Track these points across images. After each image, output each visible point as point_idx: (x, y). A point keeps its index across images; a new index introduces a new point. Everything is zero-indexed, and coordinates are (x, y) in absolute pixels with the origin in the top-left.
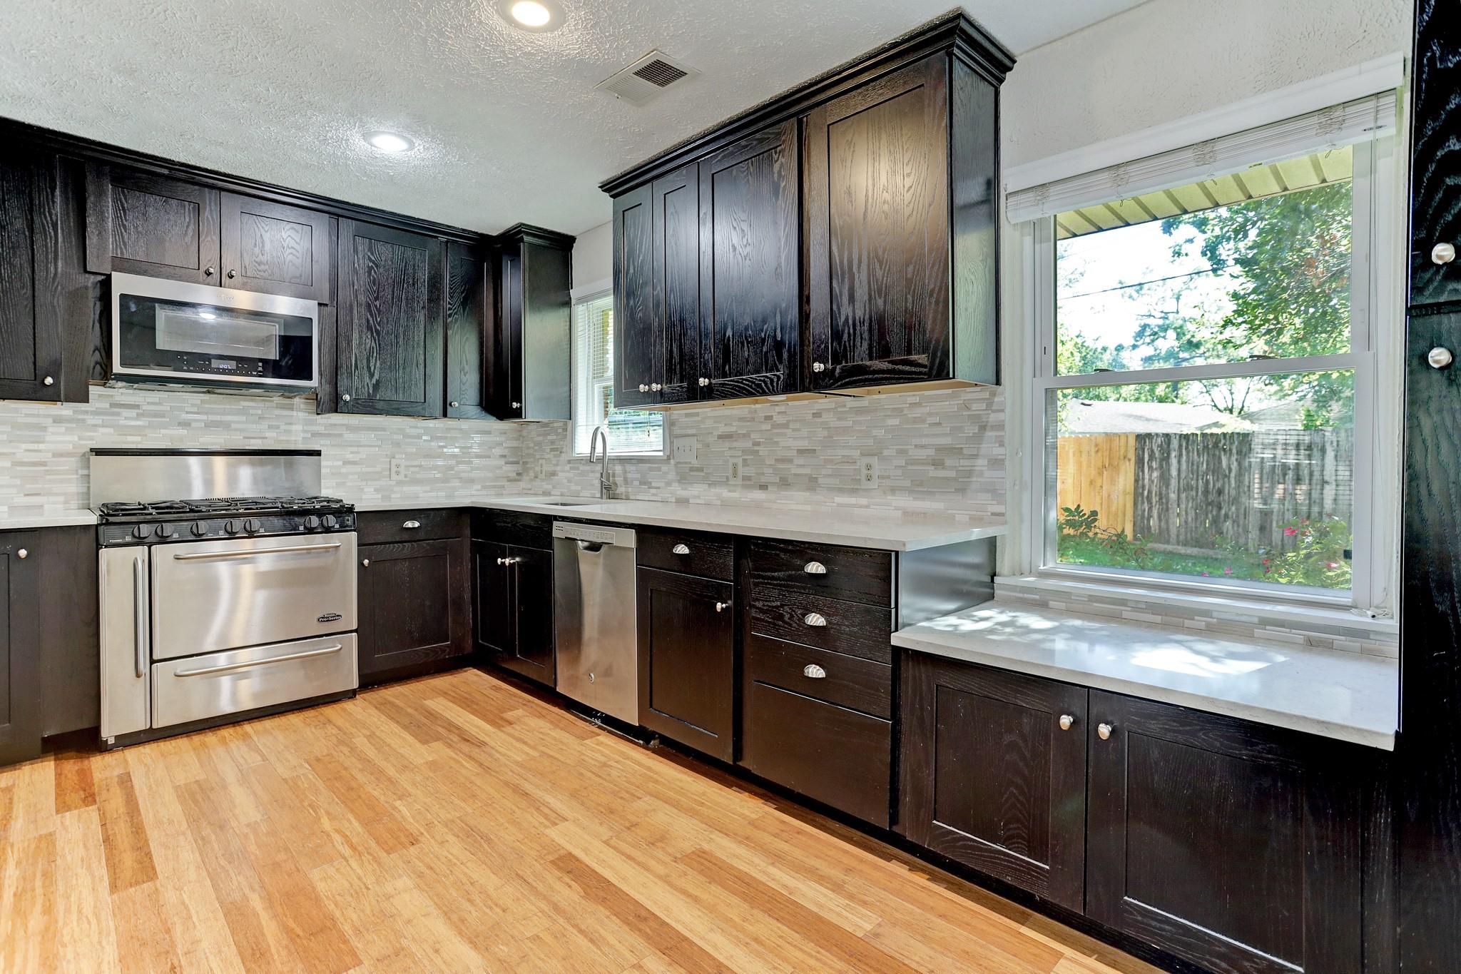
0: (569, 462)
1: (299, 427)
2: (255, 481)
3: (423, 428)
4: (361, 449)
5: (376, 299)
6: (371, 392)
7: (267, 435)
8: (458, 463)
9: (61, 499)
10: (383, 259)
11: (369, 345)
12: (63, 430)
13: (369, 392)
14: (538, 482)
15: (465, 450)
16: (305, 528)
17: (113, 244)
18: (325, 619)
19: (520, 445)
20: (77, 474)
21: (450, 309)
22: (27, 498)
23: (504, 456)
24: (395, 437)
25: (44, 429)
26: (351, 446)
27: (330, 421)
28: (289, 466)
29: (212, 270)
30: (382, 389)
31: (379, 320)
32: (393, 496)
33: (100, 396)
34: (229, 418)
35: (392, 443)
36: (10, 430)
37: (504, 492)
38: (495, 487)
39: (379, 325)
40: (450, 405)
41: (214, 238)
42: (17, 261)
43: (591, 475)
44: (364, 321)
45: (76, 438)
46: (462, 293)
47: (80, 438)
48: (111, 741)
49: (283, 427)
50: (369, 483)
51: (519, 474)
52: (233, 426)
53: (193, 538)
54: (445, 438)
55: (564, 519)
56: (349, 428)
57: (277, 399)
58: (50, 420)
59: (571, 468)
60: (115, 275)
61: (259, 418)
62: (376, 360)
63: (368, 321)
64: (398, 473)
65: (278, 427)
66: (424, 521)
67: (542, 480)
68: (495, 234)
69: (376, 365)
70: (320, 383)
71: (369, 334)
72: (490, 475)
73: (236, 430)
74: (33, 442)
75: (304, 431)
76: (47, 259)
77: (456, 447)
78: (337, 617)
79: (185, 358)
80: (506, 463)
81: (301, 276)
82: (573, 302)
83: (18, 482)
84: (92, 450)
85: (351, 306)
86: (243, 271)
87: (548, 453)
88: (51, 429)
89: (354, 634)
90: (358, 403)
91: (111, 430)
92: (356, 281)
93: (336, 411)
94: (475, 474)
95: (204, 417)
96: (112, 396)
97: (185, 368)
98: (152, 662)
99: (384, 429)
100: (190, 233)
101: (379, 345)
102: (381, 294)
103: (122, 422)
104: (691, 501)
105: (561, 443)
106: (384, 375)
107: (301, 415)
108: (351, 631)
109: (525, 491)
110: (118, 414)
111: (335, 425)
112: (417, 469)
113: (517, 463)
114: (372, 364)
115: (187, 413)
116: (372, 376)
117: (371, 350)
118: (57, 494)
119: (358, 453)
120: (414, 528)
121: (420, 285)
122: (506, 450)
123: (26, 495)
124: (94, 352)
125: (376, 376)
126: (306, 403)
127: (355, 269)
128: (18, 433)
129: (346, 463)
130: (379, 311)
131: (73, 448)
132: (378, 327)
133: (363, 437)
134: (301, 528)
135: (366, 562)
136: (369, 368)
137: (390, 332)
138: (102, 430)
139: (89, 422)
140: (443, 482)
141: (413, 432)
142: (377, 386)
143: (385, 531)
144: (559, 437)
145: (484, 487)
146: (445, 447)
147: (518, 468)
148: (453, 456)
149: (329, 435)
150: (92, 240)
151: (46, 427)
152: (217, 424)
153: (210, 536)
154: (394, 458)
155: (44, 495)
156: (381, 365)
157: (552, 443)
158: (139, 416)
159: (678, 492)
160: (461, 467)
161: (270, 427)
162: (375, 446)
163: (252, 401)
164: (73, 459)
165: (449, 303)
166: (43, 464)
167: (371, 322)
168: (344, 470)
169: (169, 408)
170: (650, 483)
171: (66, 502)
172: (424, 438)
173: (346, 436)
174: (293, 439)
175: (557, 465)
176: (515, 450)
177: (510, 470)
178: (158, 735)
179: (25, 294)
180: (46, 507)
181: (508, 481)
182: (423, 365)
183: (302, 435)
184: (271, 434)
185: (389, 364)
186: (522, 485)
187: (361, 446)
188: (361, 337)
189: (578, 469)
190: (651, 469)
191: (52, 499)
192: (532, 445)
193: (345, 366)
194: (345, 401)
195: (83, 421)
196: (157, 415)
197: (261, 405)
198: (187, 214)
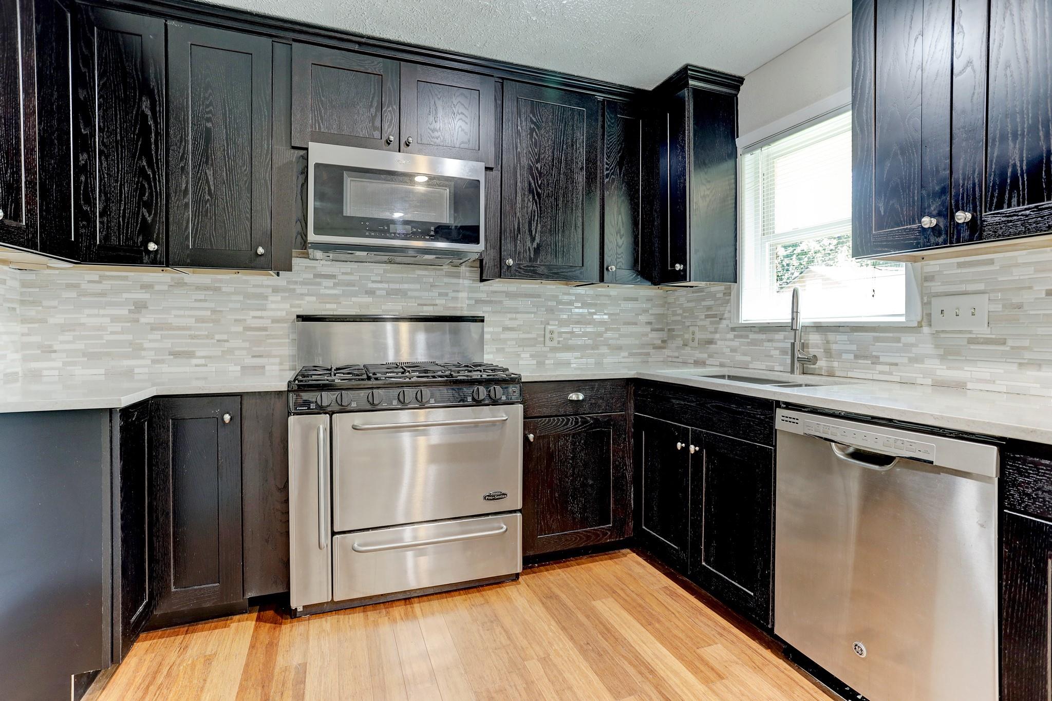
0: (733, 329)
1: (463, 295)
2: (430, 346)
3: (574, 294)
4: (518, 316)
5: (538, 161)
6: (532, 256)
7: (437, 302)
8: (607, 330)
9: (277, 360)
10: (544, 120)
11: (531, 208)
12: (279, 298)
13: (530, 256)
14: (688, 350)
15: (613, 317)
16: (473, 399)
17: (312, 119)
18: (490, 498)
19: (665, 312)
20: (289, 339)
21: (607, 169)
22: (255, 359)
23: (650, 323)
24: (549, 303)
25: (266, 298)
26: (510, 313)
27: (492, 289)
28: (455, 333)
29: (392, 138)
30: (542, 253)
31: (540, 182)
32: (547, 362)
33: (306, 267)
34: (406, 286)
35: (546, 310)
36: (242, 299)
37: (650, 359)
38: (640, 354)
39: (540, 188)
40: (607, 269)
41: (395, 107)
42: (240, 141)
43: (766, 344)
44: (526, 185)
45: (288, 306)
46: (619, 152)
47: (291, 306)
48: (300, 609)
49: (451, 294)
50: (525, 349)
51: (664, 341)
52: (409, 293)
53: (369, 407)
54: (595, 305)
55: (789, 406)
56: (508, 294)
57: (447, 267)
58: (270, 290)
59: (735, 336)
60: (312, 146)
61: (431, 286)
62: (537, 224)
63: (530, 184)
64: (551, 339)
65: (447, 294)
66: (589, 393)
67: (693, 348)
68: (651, 88)
69: (537, 228)
70: (486, 248)
71: (531, 196)
72: (637, 342)
73: (411, 297)
74: (258, 310)
75: (469, 298)
76: (262, 136)
77: (605, 314)
78: (503, 495)
79: (367, 223)
80: (652, 330)
81: (469, 141)
82: (739, 151)
83: (247, 345)
84: (298, 316)
85: (515, 169)
86: (419, 139)
87: (701, 320)
88: (270, 298)
89: (519, 514)
90: (521, 268)
91: (314, 299)
92: (519, 145)
93: (500, 277)
94: (622, 342)
95: (386, 286)
96: (315, 267)
97: (367, 233)
98: (333, 533)
99: (539, 296)
100: (375, 104)
101: (540, 207)
102: (542, 156)
103: (323, 291)
104: (969, 386)
105: (721, 309)
106: (544, 238)
107: (467, 282)
108: (515, 511)
109: (670, 359)
110: (319, 284)
111: (496, 292)
112: (569, 336)
113: (662, 330)
114: (533, 228)
115: (373, 282)
116: (533, 239)
117: (533, 212)
118: (275, 356)
119: (516, 319)
120: (578, 401)
121: (578, 146)
122: (652, 317)
123: (254, 357)
124: (296, 222)
125: (537, 240)
126: (471, 272)
127: (518, 131)
128: (248, 302)
129: (506, 329)
130: (540, 173)
131: (287, 315)
132: (539, 190)
133: (520, 303)
134: (470, 399)
135: (531, 437)
136: (530, 231)
137: (550, 195)
138: (307, 298)
139: (298, 291)
140: (593, 349)
141: (566, 298)
142: (537, 250)
143: (547, 403)
144: (719, 302)
145: (631, 355)
146: (595, 314)
147: (663, 335)
148: (602, 323)
149: (490, 302)
150: (297, 116)
151: (267, 297)
152: (397, 292)
153: (385, 405)
154: (548, 324)
155: (266, 357)
156: (542, 228)
157: (709, 308)
158: (335, 285)
159: (939, 372)
160: (609, 334)
161: (440, 294)
162: (531, 313)
163: (426, 269)
164: (286, 325)
165: (607, 164)
166: (264, 329)
167: (533, 184)
168: (502, 336)
169: (358, 278)
170: (878, 357)
171: (281, 364)
172: (576, 304)
173: (505, 303)
174: (459, 305)
175: (716, 332)
176: (661, 317)
177: (655, 337)
178: (339, 607)
179: (245, 170)
180: (267, 368)
181: (654, 348)
182: (581, 227)
183: (467, 302)
184: (441, 301)
185: (549, 227)
186: (667, 352)
187: (518, 313)
188: (523, 201)
189: (747, 337)
190: (877, 340)
191: (272, 360)
192: (680, 311)
193: (508, 230)
194: (509, 267)
195: (294, 289)
196: (350, 284)
197: (433, 273)
198: (372, 86)
